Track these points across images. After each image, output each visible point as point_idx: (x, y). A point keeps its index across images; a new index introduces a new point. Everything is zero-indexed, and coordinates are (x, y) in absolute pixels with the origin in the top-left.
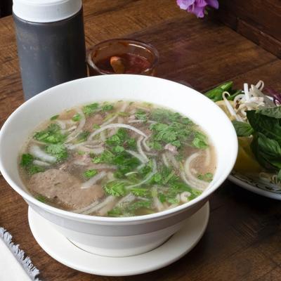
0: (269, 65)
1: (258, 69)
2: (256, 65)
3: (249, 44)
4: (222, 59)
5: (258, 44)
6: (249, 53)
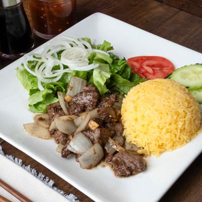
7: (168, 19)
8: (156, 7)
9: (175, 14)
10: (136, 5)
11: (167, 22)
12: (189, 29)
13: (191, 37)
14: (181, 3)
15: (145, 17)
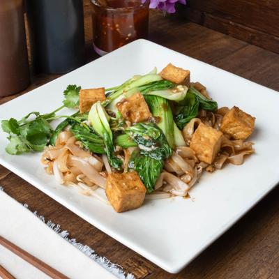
0: (243, 49)
1: (235, 54)
2: (232, 50)
3: (219, 35)
4: (199, 48)
5: (227, 34)
6: (222, 42)
7: (233, 52)
8: (220, 39)
9: (243, 47)
10: (195, 35)
11: (232, 55)
12: (259, 64)
13: (260, 73)
14: (250, 35)
15: (204, 48)
